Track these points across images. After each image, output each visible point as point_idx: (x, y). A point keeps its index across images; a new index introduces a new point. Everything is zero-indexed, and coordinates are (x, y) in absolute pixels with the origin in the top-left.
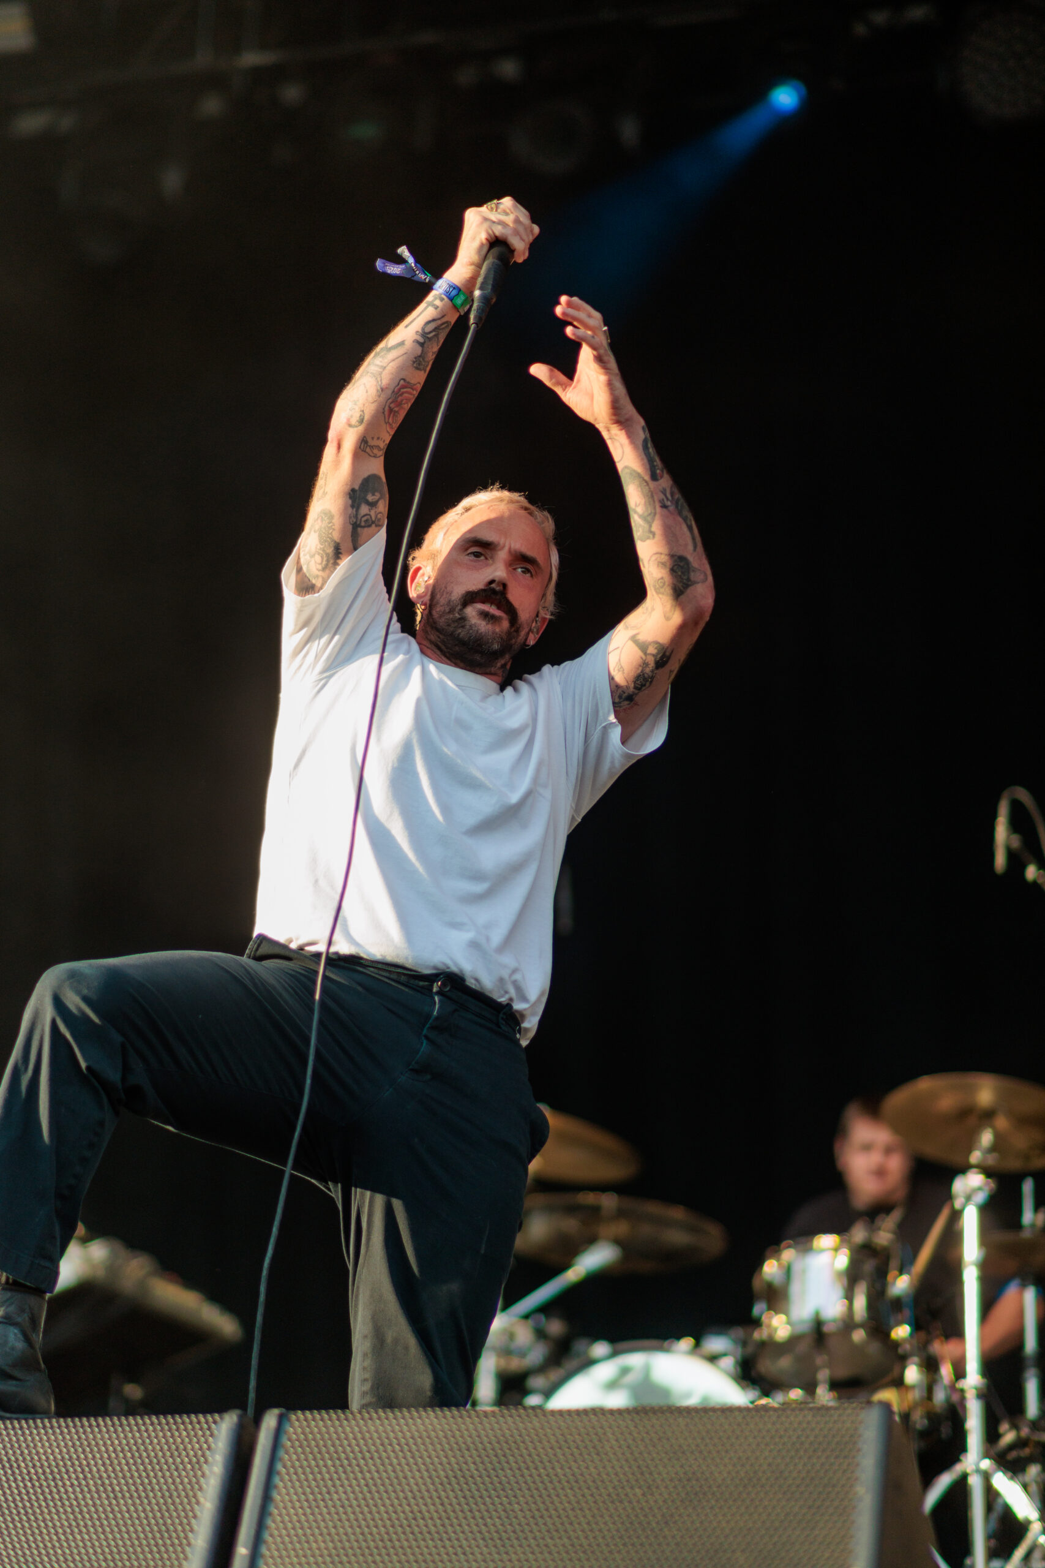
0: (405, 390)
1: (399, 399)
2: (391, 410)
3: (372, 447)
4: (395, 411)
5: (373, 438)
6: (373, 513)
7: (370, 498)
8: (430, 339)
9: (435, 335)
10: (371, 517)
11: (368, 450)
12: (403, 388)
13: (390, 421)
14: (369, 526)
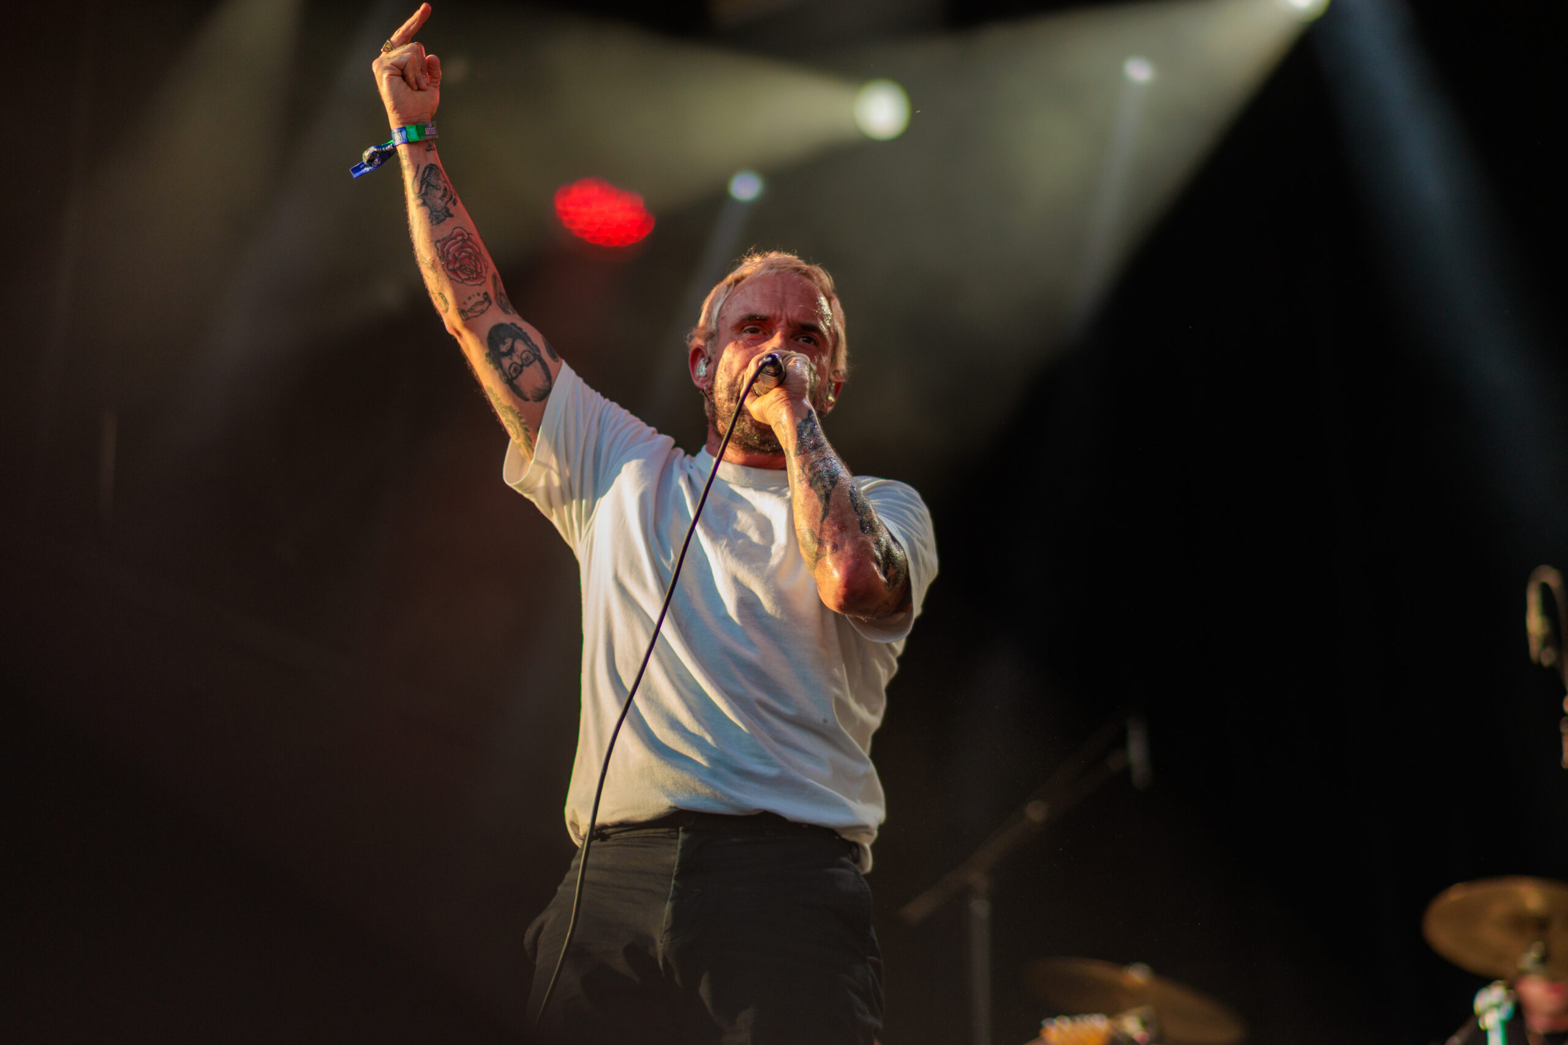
0: (447, 247)
1: (450, 258)
2: (454, 271)
3: (471, 309)
4: (458, 268)
5: (465, 303)
6: (516, 359)
7: (504, 349)
8: (426, 194)
9: (426, 187)
10: (516, 363)
11: (470, 314)
12: (444, 247)
13: (463, 277)
14: (521, 372)
